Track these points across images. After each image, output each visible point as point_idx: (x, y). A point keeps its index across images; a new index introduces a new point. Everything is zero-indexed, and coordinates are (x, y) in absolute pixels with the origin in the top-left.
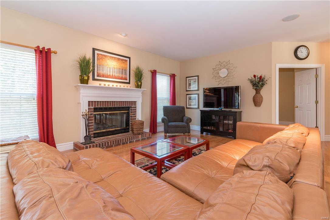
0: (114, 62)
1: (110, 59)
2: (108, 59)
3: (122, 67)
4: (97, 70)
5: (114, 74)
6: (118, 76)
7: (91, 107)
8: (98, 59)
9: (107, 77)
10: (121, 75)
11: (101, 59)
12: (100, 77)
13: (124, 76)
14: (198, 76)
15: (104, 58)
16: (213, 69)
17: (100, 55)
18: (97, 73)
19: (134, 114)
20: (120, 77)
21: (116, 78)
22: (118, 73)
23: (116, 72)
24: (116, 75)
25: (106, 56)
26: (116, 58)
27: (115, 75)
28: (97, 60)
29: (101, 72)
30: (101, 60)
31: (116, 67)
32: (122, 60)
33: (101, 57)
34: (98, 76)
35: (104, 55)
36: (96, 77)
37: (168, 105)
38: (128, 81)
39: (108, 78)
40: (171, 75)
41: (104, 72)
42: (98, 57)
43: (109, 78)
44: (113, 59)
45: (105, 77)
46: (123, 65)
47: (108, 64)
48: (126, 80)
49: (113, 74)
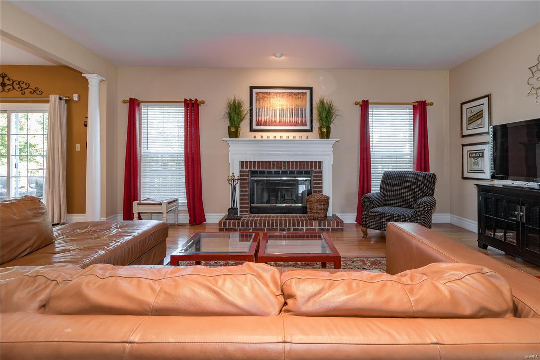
0: (281, 100)
1: (276, 97)
2: (273, 98)
3: (297, 105)
4: (256, 117)
5: (282, 120)
6: (290, 122)
7: (244, 169)
8: (257, 100)
9: (272, 124)
10: (294, 120)
11: (262, 99)
12: (261, 125)
13: (300, 120)
14: (488, 96)
15: (266, 97)
16: (529, 68)
17: (260, 95)
18: (256, 120)
19: (319, 184)
20: (293, 122)
21: (285, 124)
22: (290, 117)
23: (286, 115)
24: (286, 119)
25: (268, 94)
26: (285, 93)
27: (284, 120)
28: (256, 102)
29: (262, 119)
30: (261, 101)
31: (285, 108)
32: (296, 94)
33: (262, 97)
34: (257, 124)
35: (266, 93)
36: (254, 127)
37: (409, 170)
38: (308, 127)
39: (272, 126)
40: (416, 104)
41: (267, 117)
42: (258, 97)
43: (275, 126)
44: (281, 95)
45: (267, 124)
46: (299, 102)
47: (272, 106)
48: (305, 125)
49: (280, 119)
